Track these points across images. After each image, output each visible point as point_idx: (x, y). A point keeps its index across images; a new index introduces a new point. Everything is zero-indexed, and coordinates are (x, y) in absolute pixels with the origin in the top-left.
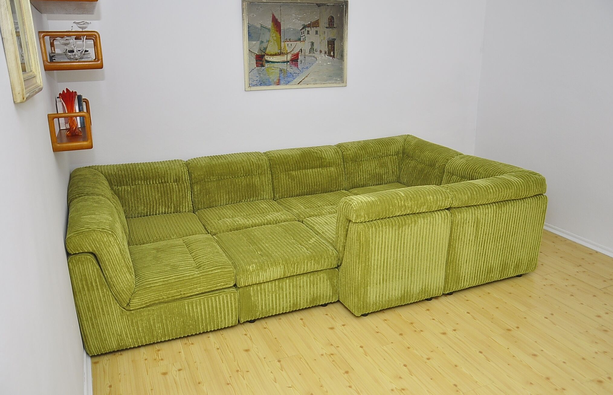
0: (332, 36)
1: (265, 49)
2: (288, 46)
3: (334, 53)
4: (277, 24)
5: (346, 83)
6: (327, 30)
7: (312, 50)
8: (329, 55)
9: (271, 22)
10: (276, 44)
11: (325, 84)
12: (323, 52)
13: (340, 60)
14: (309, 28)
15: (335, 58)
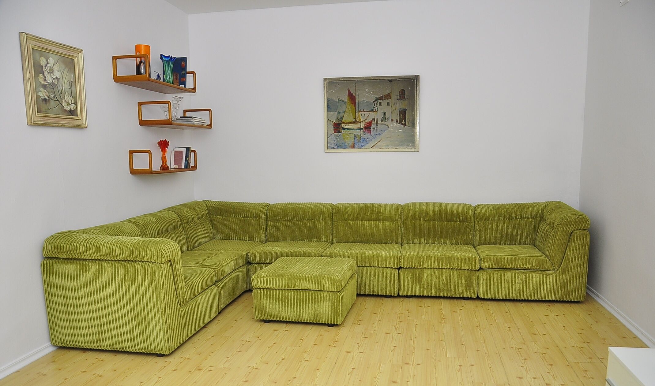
0: (403, 107)
1: (342, 118)
2: (362, 116)
3: (405, 122)
4: (352, 98)
5: (419, 148)
6: (398, 102)
7: (384, 119)
8: (401, 123)
9: (347, 96)
10: (351, 114)
11: (397, 149)
12: (395, 121)
13: (411, 128)
14: (381, 100)
15: (406, 126)
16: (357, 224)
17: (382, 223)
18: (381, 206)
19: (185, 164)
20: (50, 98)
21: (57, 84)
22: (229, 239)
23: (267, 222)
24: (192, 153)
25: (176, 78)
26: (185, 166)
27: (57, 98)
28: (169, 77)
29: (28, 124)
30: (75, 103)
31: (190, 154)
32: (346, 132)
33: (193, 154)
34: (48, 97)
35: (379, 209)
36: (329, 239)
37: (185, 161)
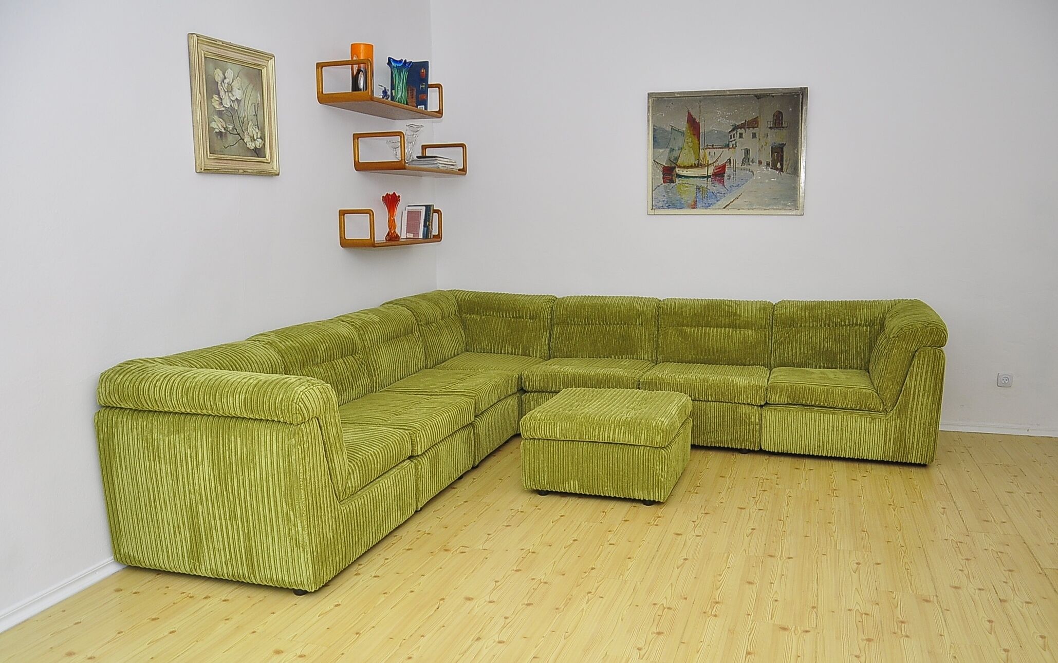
0: (778, 141)
1: (677, 159)
2: (709, 155)
3: (782, 165)
4: (694, 125)
5: (804, 210)
6: (770, 132)
7: (747, 161)
8: (774, 167)
9: (686, 123)
10: (692, 152)
11: (767, 211)
12: (764, 163)
13: (792, 175)
14: (742, 129)
15: (783, 172)
16: (698, 332)
17: (738, 332)
18: (738, 303)
19: (424, 231)
20: (227, 131)
21: (236, 108)
22: (491, 353)
23: (552, 325)
24: (434, 214)
25: (412, 95)
26: (423, 234)
27: (238, 130)
28: (401, 93)
29: (196, 171)
30: (263, 138)
31: (431, 215)
32: (684, 182)
33: (436, 215)
34: (225, 130)
35: (735, 309)
36: (652, 357)
37: (424, 226)
